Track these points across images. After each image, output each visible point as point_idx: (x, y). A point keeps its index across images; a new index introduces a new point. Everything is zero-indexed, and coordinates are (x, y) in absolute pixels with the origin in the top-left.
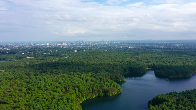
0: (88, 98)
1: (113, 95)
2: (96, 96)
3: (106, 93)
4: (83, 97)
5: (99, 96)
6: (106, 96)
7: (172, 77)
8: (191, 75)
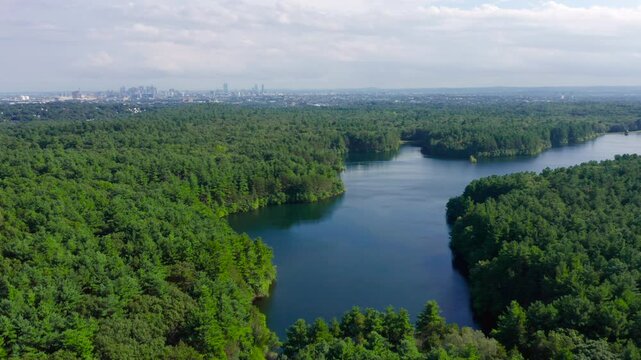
0: (235, 207)
1: (319, 199)
2: (264, 201)
3: (298, 191)
4: (220, 204)
5: (271, 204)
6: (296, 202)
7: (486, 154)
8: (540, 150)
